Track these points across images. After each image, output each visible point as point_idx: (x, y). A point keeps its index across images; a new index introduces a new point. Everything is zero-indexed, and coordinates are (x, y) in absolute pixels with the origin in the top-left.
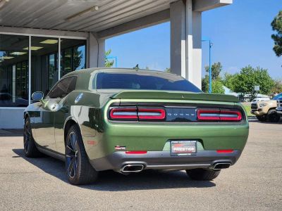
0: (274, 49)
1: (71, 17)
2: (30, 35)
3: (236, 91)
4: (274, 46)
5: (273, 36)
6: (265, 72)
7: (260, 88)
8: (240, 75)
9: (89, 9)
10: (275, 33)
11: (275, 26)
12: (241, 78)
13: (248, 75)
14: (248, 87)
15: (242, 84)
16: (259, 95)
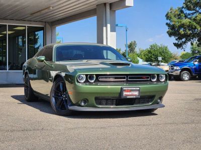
0: (168, 32)
1: (34, 13)
2: (7, 24)
3: (147, 61)
4: (168, 30)
5: (167, 24)
6: (166, 47)
7: (163, 59)
8: (149, 49)
9: (46, 8)
10: (168, 21)
11: (168, 17)
12: (150, 52)
13: (154, 50)
14: (155, 58)
15: (151, 56)
16: (162, 64)
